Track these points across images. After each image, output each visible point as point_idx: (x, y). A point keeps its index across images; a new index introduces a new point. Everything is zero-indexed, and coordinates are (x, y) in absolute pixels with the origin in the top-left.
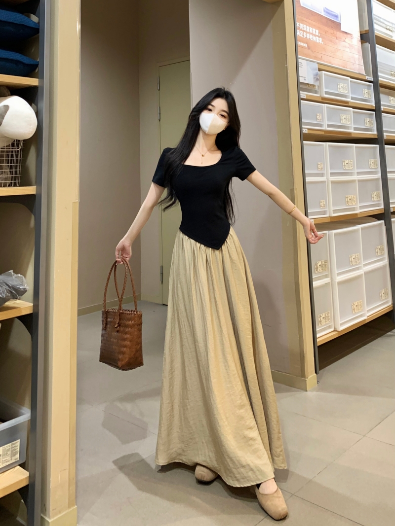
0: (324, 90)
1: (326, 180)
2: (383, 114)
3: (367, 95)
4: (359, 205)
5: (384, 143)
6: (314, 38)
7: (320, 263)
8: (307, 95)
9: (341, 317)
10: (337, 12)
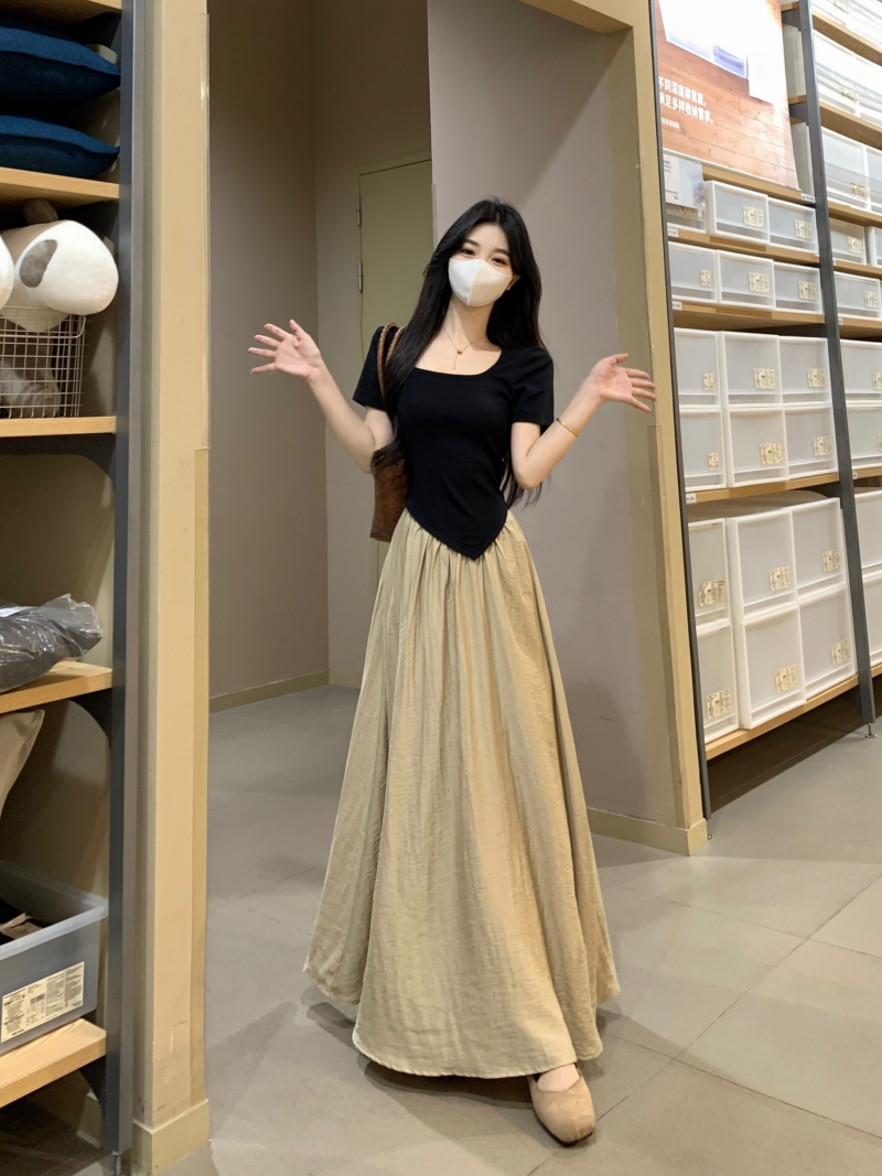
0: (716, 220)
1: (720, 410)
2: (835, 273)
3: (802, 233)
4: (789, 464)
5: (838, 335)
6: (695, 110)
7: (709, 587)
8: (680, 231)
9: (753, 702)
10: (741, 56)
